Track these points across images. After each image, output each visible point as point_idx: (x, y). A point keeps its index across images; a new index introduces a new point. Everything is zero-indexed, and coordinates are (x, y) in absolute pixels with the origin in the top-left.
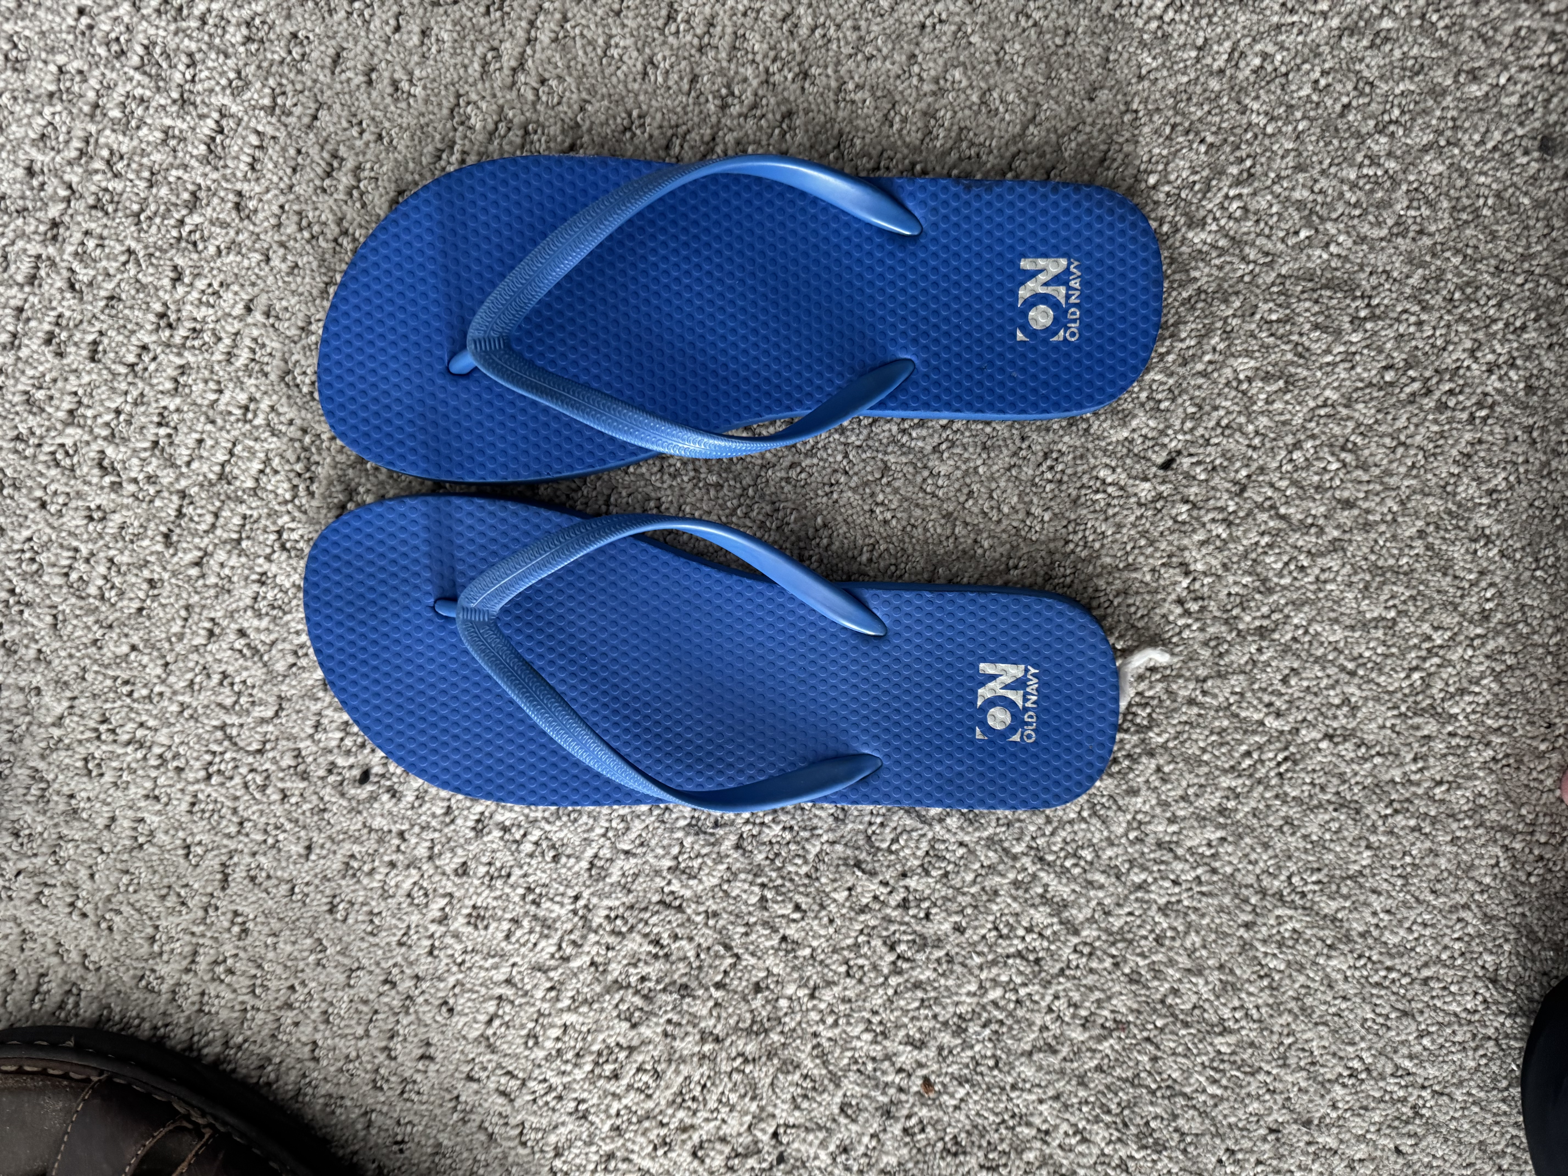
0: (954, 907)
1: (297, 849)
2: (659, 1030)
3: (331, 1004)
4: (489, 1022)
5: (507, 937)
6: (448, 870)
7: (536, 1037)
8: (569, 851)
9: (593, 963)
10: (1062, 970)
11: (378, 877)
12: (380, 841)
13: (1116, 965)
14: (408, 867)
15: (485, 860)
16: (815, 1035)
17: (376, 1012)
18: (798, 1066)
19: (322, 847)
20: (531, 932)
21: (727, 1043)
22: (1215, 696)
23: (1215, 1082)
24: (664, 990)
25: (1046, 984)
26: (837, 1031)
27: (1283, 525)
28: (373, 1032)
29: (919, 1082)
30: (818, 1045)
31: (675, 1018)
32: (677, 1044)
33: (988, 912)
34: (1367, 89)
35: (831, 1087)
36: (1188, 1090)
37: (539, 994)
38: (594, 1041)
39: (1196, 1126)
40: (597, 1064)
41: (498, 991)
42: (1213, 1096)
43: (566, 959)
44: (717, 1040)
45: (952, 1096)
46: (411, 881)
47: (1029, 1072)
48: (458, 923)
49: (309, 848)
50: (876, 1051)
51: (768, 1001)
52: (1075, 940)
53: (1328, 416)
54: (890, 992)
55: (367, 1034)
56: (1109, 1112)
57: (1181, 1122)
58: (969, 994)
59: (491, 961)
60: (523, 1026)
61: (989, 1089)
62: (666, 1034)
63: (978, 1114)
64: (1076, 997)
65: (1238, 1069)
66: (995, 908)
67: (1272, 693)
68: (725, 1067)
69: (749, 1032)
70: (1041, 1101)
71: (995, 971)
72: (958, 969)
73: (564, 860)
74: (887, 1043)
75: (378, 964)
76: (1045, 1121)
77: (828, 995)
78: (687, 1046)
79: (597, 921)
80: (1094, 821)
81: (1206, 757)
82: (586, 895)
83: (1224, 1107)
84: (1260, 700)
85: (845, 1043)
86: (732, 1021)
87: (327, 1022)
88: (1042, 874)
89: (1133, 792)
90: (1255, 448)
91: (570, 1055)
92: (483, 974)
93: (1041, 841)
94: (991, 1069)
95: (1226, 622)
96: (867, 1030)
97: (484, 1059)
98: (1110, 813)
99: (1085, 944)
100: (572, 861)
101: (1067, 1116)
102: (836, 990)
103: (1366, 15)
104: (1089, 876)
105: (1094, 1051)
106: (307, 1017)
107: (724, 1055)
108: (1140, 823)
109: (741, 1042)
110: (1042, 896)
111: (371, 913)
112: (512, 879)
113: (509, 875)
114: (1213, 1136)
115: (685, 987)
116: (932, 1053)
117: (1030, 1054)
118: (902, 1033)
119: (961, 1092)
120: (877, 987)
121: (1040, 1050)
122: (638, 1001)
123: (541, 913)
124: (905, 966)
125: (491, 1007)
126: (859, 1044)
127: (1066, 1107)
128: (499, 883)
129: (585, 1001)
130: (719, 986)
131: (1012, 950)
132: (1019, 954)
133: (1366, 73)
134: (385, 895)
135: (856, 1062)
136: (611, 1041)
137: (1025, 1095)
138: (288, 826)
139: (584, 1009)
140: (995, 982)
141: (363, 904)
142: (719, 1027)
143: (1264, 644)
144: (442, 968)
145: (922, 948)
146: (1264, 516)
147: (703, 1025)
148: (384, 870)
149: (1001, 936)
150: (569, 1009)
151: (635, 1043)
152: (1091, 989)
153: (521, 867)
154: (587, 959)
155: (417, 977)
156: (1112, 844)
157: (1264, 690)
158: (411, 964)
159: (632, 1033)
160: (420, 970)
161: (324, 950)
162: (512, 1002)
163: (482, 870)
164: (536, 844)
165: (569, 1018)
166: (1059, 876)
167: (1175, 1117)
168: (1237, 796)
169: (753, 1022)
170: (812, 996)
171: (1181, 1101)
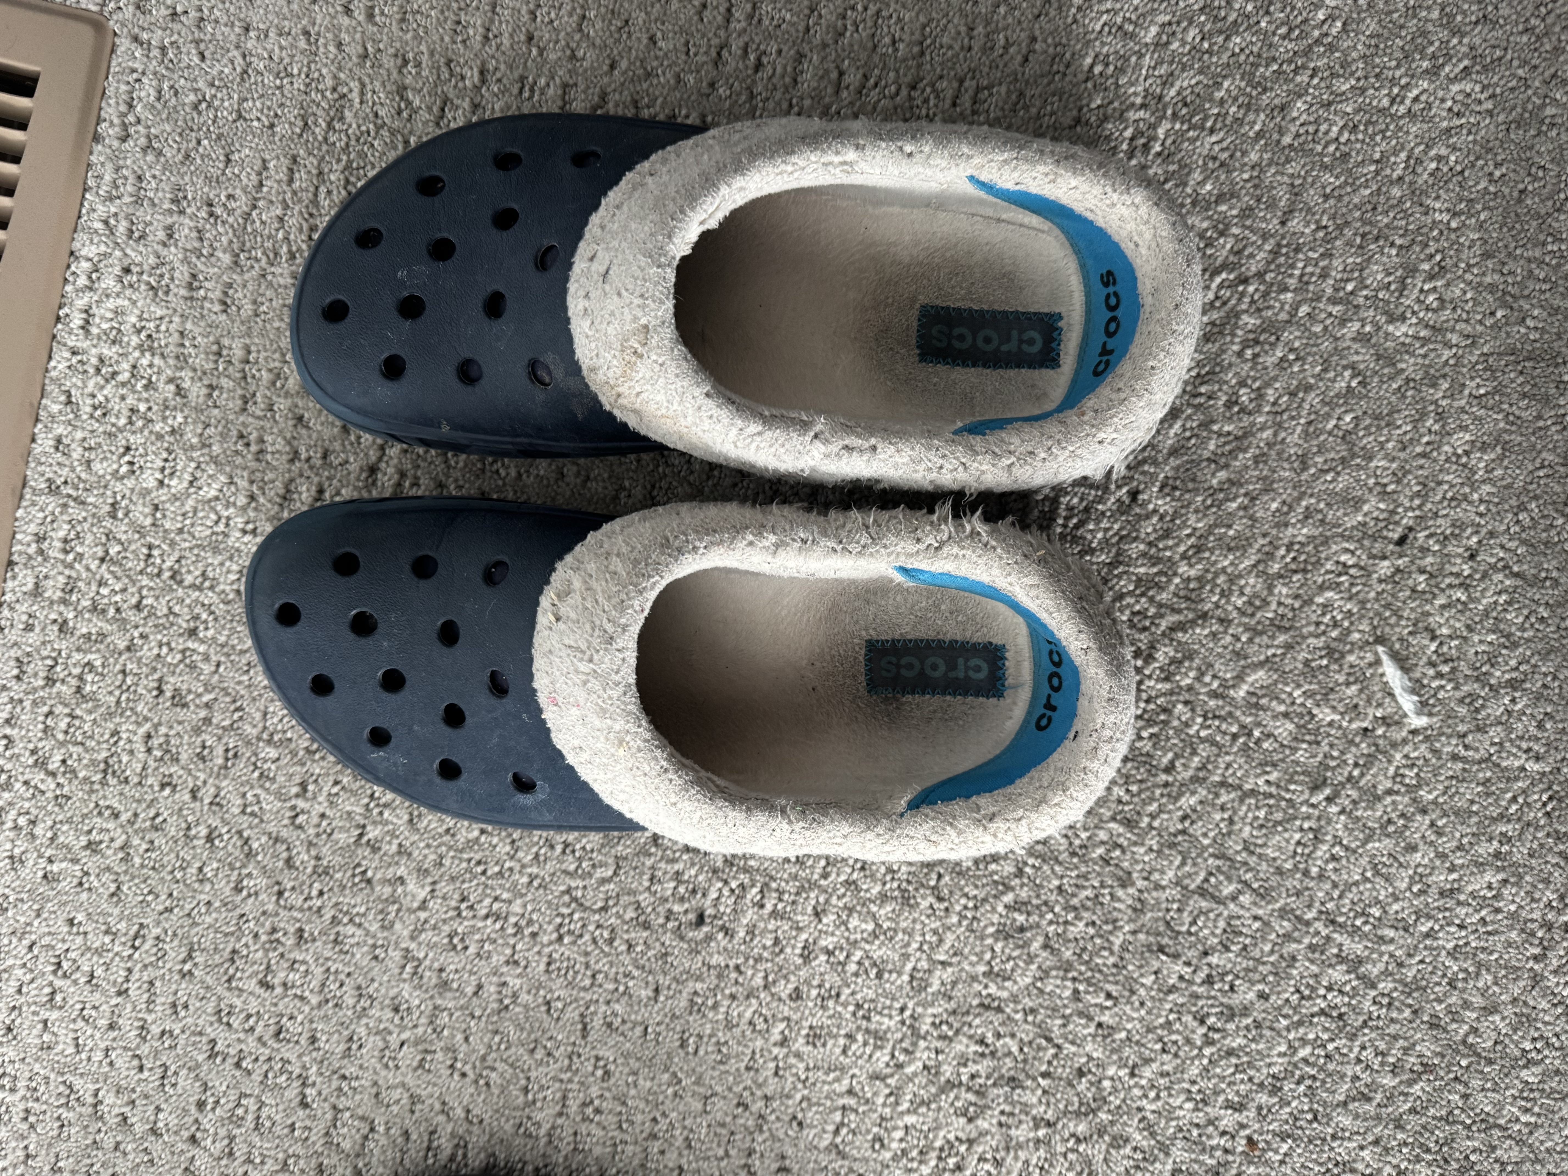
0: (1257, 977)
1: (645, 993)
2: (994, 1121)
3: (691, 1130)
4: (837, 1132)
5: (844, 1052)
6: (783, 996)
7: (881, 1140)
8: (890, 967)
9: (925, 1067)
10: (1365, 1022)
11: (722, 1010)
12: (720, 976)
13: (1415, 1012)
14: (748, 997)
15: (815, 983)
16: (1139, 1109)
17: (732, 1133)
18: (1127, 1141)
19: (669, 988)
20: (865, 1044)
21: (1059, 1126)
22: (1477, 750)
23: (1527, 1111)
24: (994, 1085)
25: (1352, 1037)
26: (1160, 1104)
27: (1520, 582)
28: (733, 1152)
29: (1244, 1142)
30: (1144, 1118)
31: (1008, 1109)
32: (1013, 1132)
33: (1290, 977)
34: (1541, 174)
35: (1161, 1156)
36: (1502, 1122)
37: (880, 1100)
38: (935, 1137)
39: (1515, 1154)
40: (940, 1158)
41: (841, 1102)
42: (1527, 1124)
43: (900, 1066)
44: (1049, 1124)
45: (1276, 1152)
46: (751, 1010)
47: (1346, 1121)
48: (799, 1044)
49: (657, 990)
50: (1199, 1118)
51: (1092, 1084)
52: (1373, 993)
53: (1548, 476)
54: (1205, 1061)
55: (727, 1154)
56: (1428, 1151)
57: (1499, 1152)
58: (1280, 1055)
59: (832, 1076)
60: (868, 1131)
61: (1310, 1142)
62: (1000, 1124)
63: (1303, 1166)
64: (1382, 1046)
65: (1548, 1097)
66: (1295, 972)
67: (1530, 739)
68: (1060, 1148)
69: (1078, 1114)
70: (1362, 1148)
71: (1302, 1030)
72: (1267, 1033)
73: (886, 975)
74: (1209, 1109)
75: (730, 1089)
76: (1368, 1166)
77: (1147, 1072)
78: (1022, 1133)
79: (924, 1028)
80: (1378, 880)
81: (1475, 808)
82: (910, 1005)
83: (1539, 1134)
84: (1519, 748)
85: (1169, 1113)
86: (1061, 1106)
87: (689, 1146)
88: (1335, 936)
89: (1412, 848)
90: (1481, 515)
91: (914, 1153)
92: (826, 1087)
93: (1330, 906)
94: (1310, 1122)
95: (1477, 679)
96: (1189, 1099)
97: (836, 1165)
98: (1393, 870)
99: (1383, 995)
100: (894, 975)
101: (1389, 1159)
102: (1155, 1066)
103: (1530, 107)
104: (1379, 932)
105: (1406, 1095)
106: (671, 1145)
107: (1058, 1137)
108: (1421, 876)
109: (1071, 1125)
110: (1337, 956)
111: (718, 1043)
112: (843, 998)
113: (838, 995)
114: (1533, 1163)
115: (1013, 1079)
116: (1252, 1114)
117: (1345, 1104)
118: (1221, 1099)
119: (1285, 1148)
120: (1192, 1059)
121: (1354, 1100)
122: (971, 1097)
123: (873, 1027)
124: (1217, 1036)
125: (837, 1117)
126: (1182, 1113)
127: (1387, 1150)
128: (831, 1003)
129: (923, 1102)
130: (1045, 1075)
131: (1316, 1009)
132: (1322, 1012)
133: (1537, 159)
134: (729, 1025)
135: (1181, 1130)
136: (951, 1137)
137: (1345, 1143)
138: (636, 973)
139: (923, 1110)
140: (1304, 1041)
141: (710, 1036)
142: (1050, 1112)
143: (1517, 695)
144: (788, 1086)
145: (1231, 1018)
146: (1500, 576)
147: (1034, 1112)
148: (726, 1003)
149: (1303, 998)
150: (908, 1111)
151: (973, 1135)
152: (1395, 1037)
153: (848, 986)
154: (920, 1064)
155: (766, 1097)
156: (1397, 899)
157: (1521, 738)
158: (760, 1086)
159: (972, 1126)
160: (769, 1091)
161: (680, 1082)
162: (856, 1111)
163: (814, 992)
164: (859, 963)
165: (910, 1120)
166: (1351, 935)
167: (1493, 1148)
168: (1510, 840)
169: (1081, 1104)
170: (1132, 1075)
171: (1497, 1133)
